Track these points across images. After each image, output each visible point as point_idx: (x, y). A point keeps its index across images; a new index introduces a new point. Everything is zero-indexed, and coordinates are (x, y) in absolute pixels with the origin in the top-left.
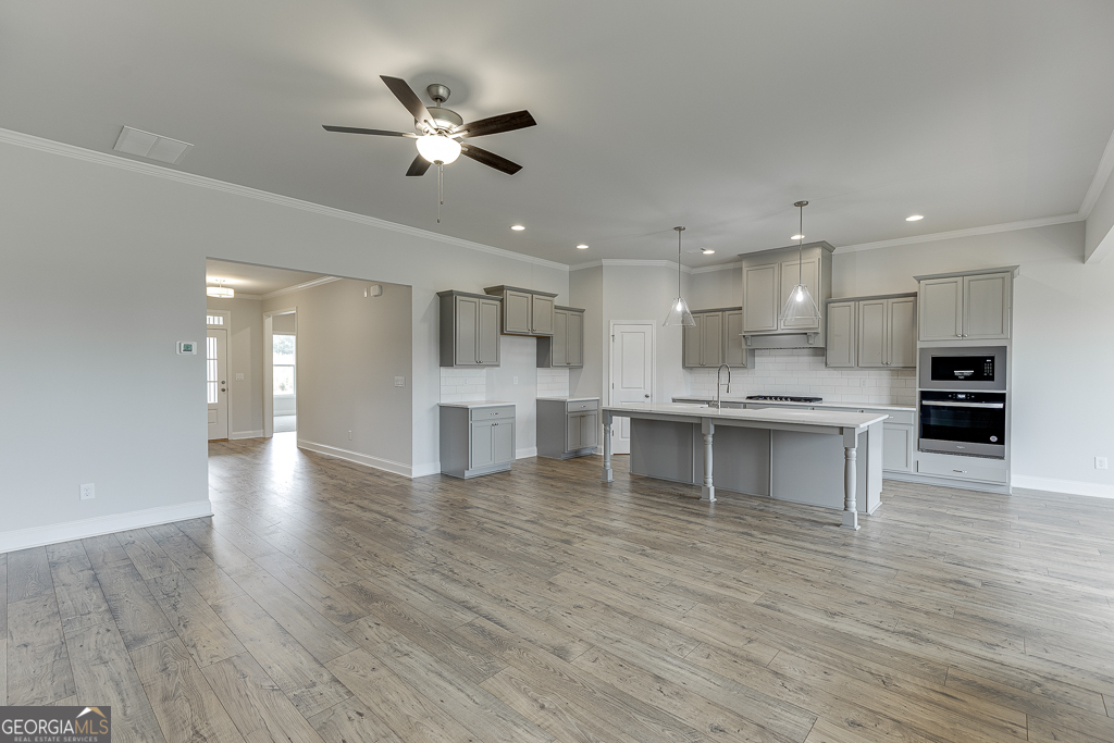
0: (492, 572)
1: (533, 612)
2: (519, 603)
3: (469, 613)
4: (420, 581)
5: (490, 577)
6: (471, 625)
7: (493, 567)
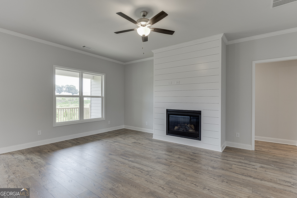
0: (127, 172)
1: (114, 161)
2: (118, 162)
3: (131, 160)
4: (150, 168)
5: (127, 170)
6: (130, 158)
7: (126, 174)
